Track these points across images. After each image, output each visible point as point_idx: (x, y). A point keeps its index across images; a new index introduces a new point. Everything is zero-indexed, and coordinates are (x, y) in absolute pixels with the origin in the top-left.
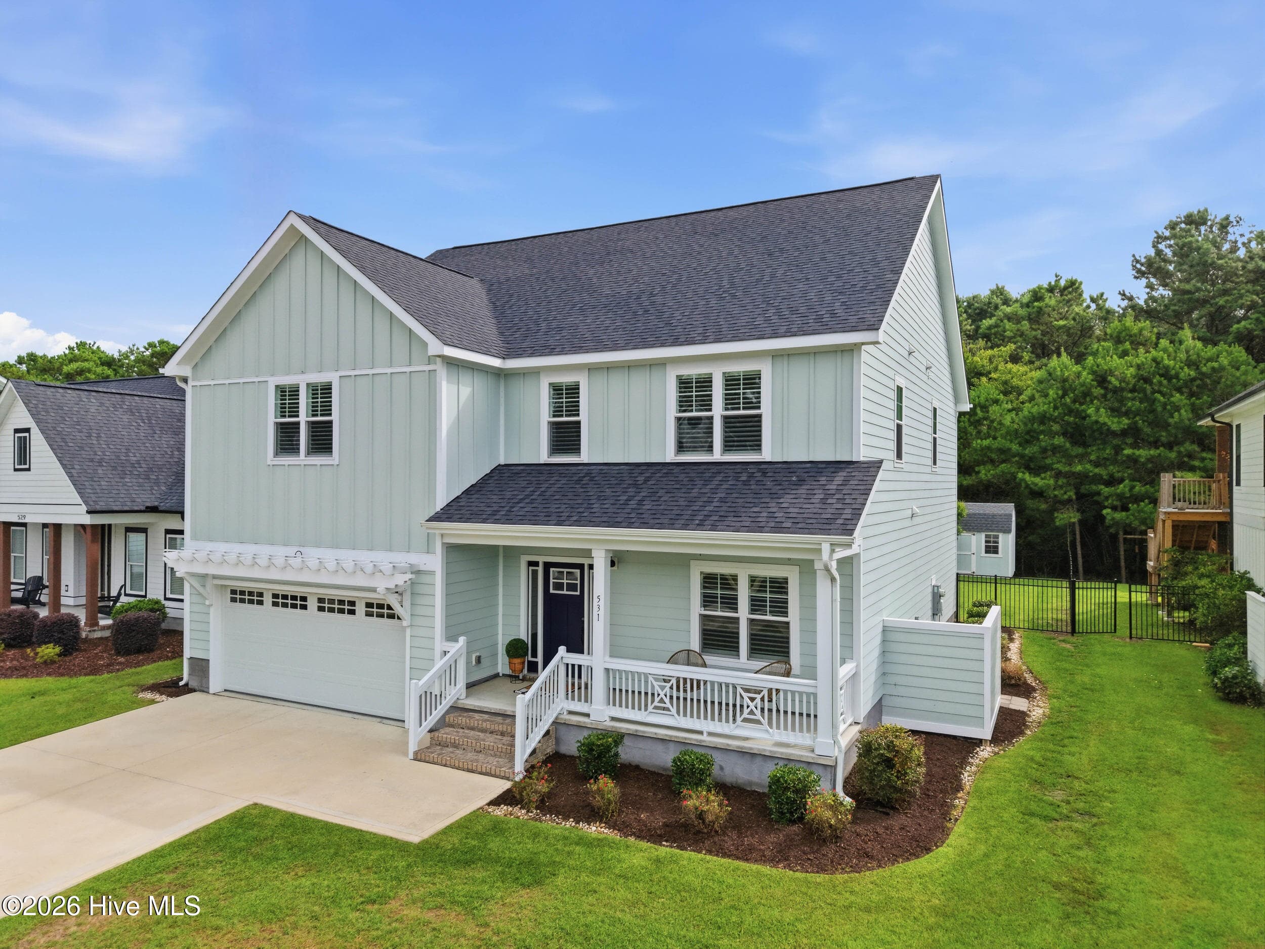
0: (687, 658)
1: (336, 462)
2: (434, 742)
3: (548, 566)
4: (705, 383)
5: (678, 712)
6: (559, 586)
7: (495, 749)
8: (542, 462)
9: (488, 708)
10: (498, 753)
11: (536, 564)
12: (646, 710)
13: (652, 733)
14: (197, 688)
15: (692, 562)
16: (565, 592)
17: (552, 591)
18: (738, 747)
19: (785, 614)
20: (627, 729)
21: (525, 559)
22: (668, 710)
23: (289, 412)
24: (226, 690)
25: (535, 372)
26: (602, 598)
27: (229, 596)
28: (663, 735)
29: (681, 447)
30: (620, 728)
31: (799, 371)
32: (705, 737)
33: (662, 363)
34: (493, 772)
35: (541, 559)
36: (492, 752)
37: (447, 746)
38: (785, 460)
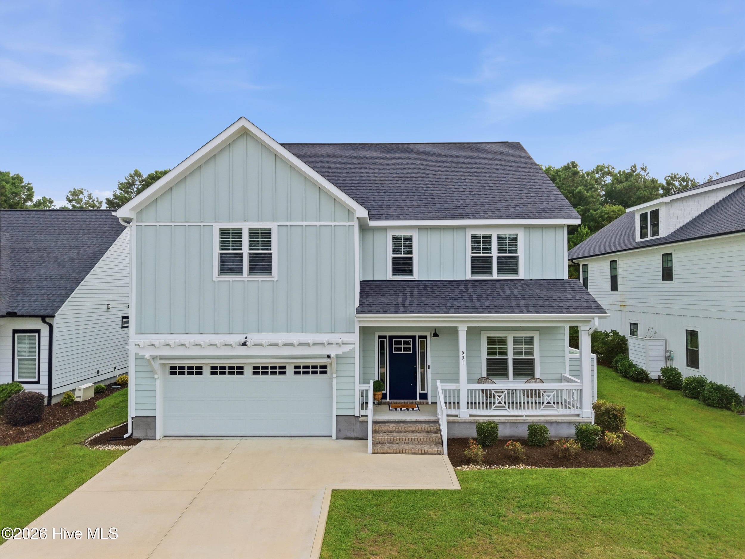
0: (481, 381)
1: (276, 279)
2: (375, 443)
3: (391, 338)
4: (487, 239)
5: (509, 408)
6: (399, 349)
7: (419, 440)
8: (388, 279)
9: (394, 419)
10: (421, 442)
11: (385, 337)
12: (490, 408)
13: (497, 420)
14: (141, 438)
15: (482, 332)
16: (402, 352)
17: (394, 352)
18: (545, 420)
19: (532, 355)
20: (483, 420)
21: (377, 335)
22: (504, 407)
23: (232, 246)
24: (164, 436)
25: (384, 229)
26: (465, 352)
27: (168, 370)
28: (504, 420)
29: (474, 272)
30: (479, 420)
31: (536, 235)
32: (525, 418)
33: (463, 228)
34: (429, 452)
35: (388, 334)
36: (417, 442)
37: (385, 443)
38: (531, 279)
